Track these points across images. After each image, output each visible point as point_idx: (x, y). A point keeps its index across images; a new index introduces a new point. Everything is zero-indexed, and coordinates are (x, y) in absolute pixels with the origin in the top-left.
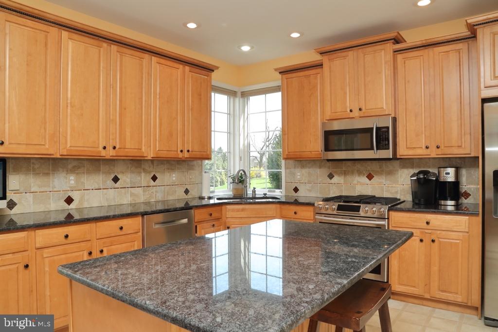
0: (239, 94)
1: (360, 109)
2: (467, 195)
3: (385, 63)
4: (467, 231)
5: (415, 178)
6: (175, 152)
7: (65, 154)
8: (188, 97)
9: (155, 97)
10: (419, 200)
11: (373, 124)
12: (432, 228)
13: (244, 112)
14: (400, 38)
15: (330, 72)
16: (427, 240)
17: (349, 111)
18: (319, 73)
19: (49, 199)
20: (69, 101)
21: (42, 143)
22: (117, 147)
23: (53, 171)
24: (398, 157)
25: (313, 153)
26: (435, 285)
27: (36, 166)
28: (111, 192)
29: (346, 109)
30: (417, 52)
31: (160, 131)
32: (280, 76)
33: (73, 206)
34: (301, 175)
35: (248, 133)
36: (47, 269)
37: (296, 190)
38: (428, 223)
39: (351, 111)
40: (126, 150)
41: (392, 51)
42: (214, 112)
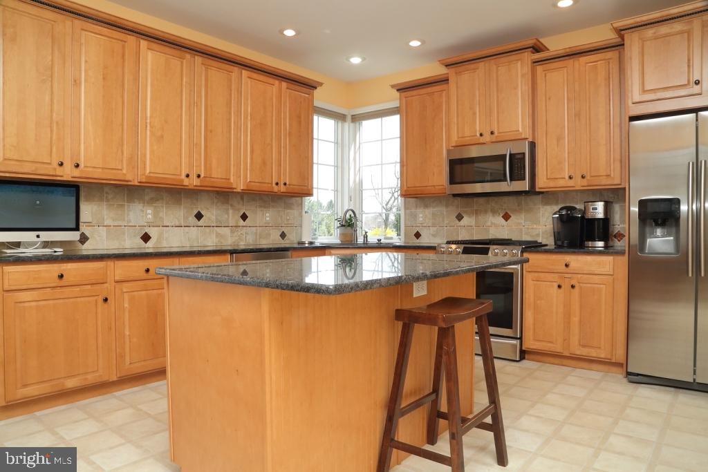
0: (349, 118)
1: (492, 133)
2: (620, 236)
3: (523, 76)
4: (612, 273)
5: (557, 216)
6: (270, 185)
7: (144, 180)
8: (285, 119)
9: (246, 118)
10: (563, 243)
11: (506, 150)
12: (572, 272)
13: (355, 140)
14: (541, 46)
15: (457, 87)
16: (566, 286)
17: (478, 135)
18: (444, 90)
19: (124, 234)
20: (148, 121)
21: (120, 168)
22: (202, 176)
23: (129, 203)
24: (537, 190)
25: (437, 187)
26: (575, 340)
27: (110, 197)
28: (194, 231)
29: (476, 132)
30: (561, 62)
31: (252, 159)
32: (397, 94)
33: (150, 244)
34: (424, 216)
35: (360, 167)
36: (126, 305)
37: (418, 235)
38: (567, 266)
39: (481, 135)
40: (213, 180)
41: (530, 63)
42: (318, 140)
